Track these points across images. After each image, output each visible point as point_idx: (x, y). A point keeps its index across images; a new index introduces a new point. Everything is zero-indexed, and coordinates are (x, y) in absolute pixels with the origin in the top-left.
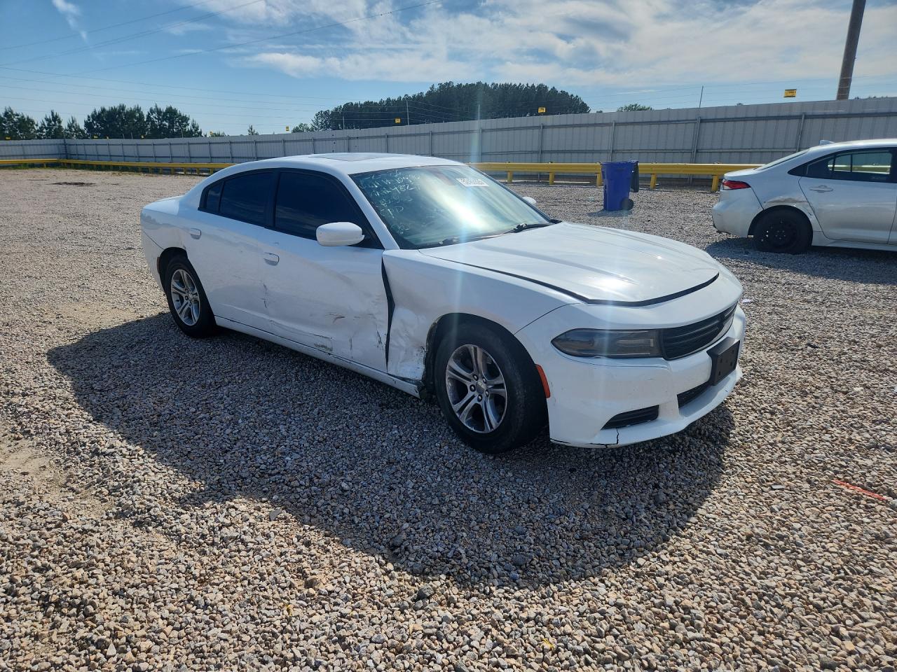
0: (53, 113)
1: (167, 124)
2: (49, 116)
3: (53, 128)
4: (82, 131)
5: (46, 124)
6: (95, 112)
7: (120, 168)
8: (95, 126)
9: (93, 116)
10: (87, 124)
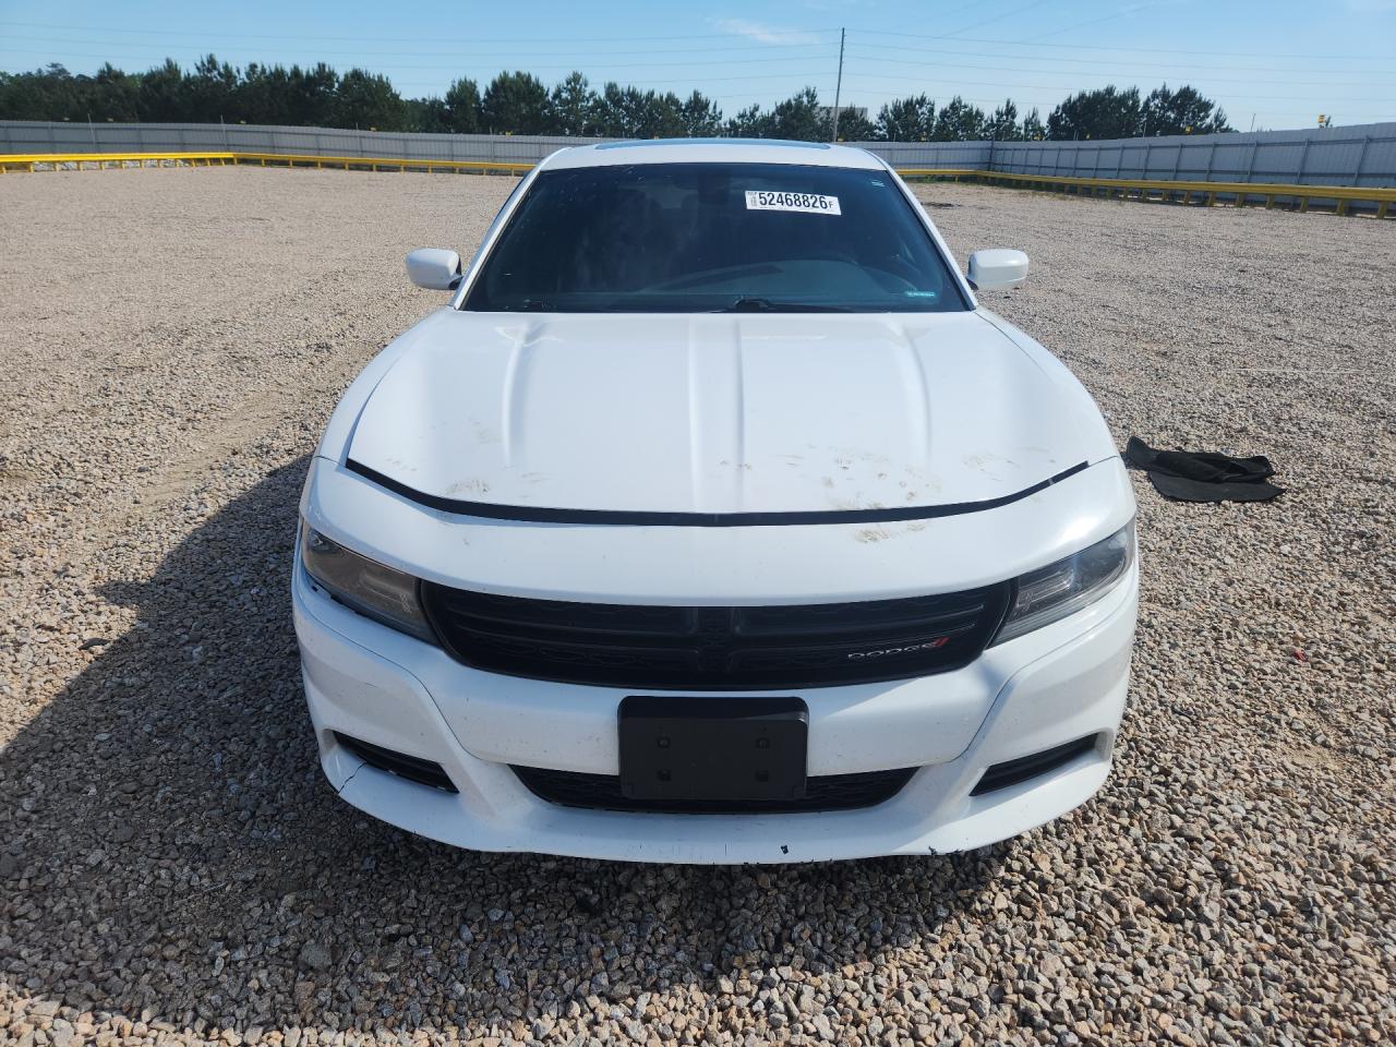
0: (1008, 103)
1: (1172, 116)
2: (1003, 108)
3: (1003, 126)
4: (1042, 130)
5: (995, 120)
6: (1069, 100)
7: (1067, 188)
8: (1063, 123)
9: (1065, 105)
10: (1053, 120)
